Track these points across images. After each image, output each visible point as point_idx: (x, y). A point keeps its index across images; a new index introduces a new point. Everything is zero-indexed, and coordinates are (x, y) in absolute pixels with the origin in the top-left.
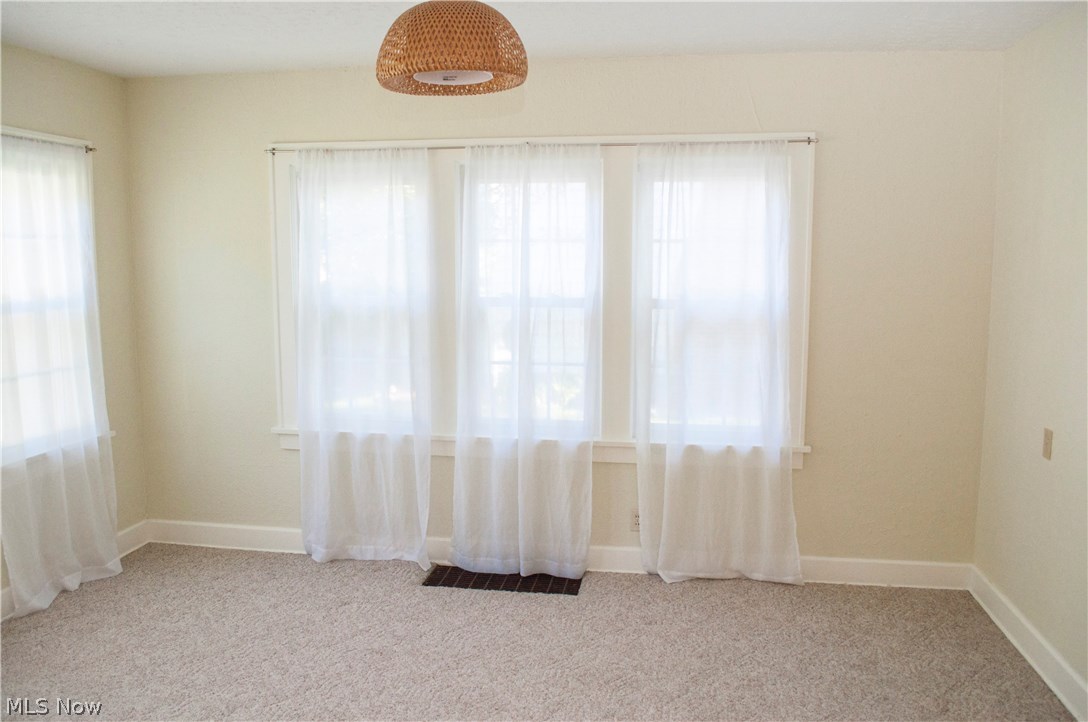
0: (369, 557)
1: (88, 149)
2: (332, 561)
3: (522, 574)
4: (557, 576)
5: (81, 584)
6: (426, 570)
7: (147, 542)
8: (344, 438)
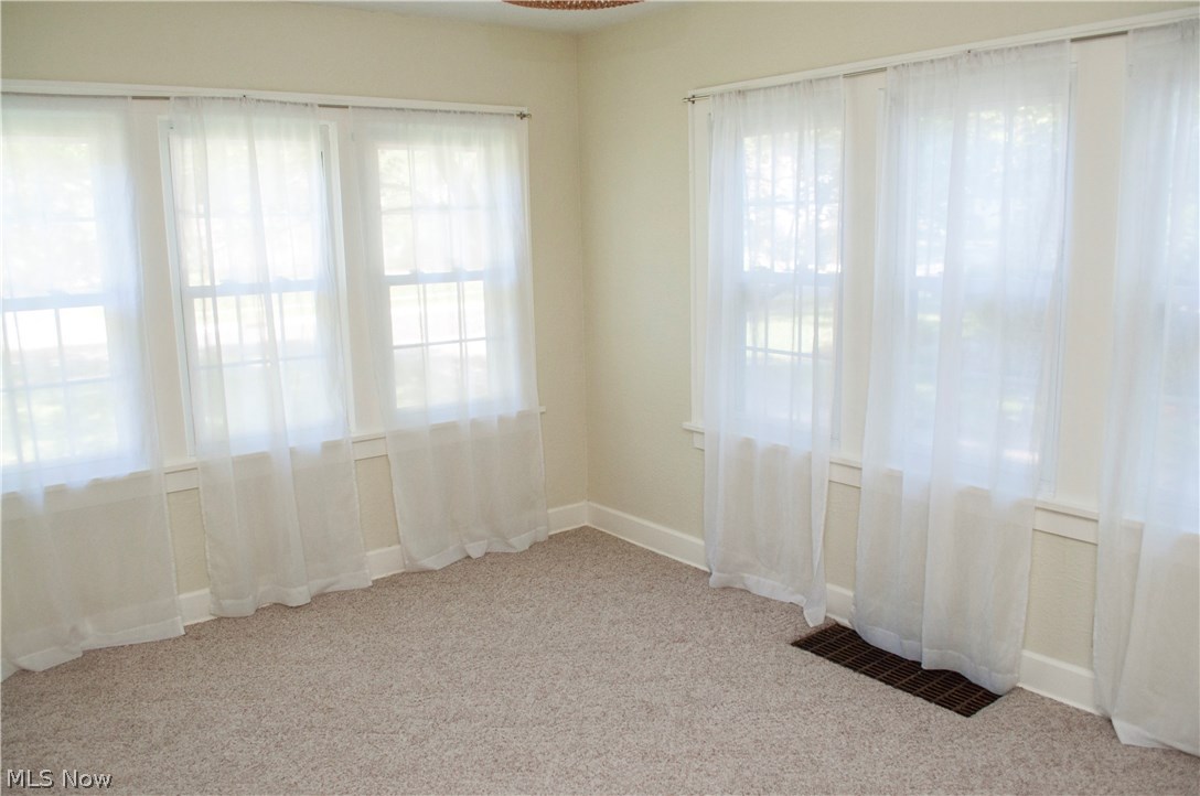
0: (765, 593)
1: (522, 116)
2: (724, 588)
3: (923, 667)
4: (974, 681)
5: (487, 554)
6: (811, 625)
7: (583, 525)
8: (748, 444)
